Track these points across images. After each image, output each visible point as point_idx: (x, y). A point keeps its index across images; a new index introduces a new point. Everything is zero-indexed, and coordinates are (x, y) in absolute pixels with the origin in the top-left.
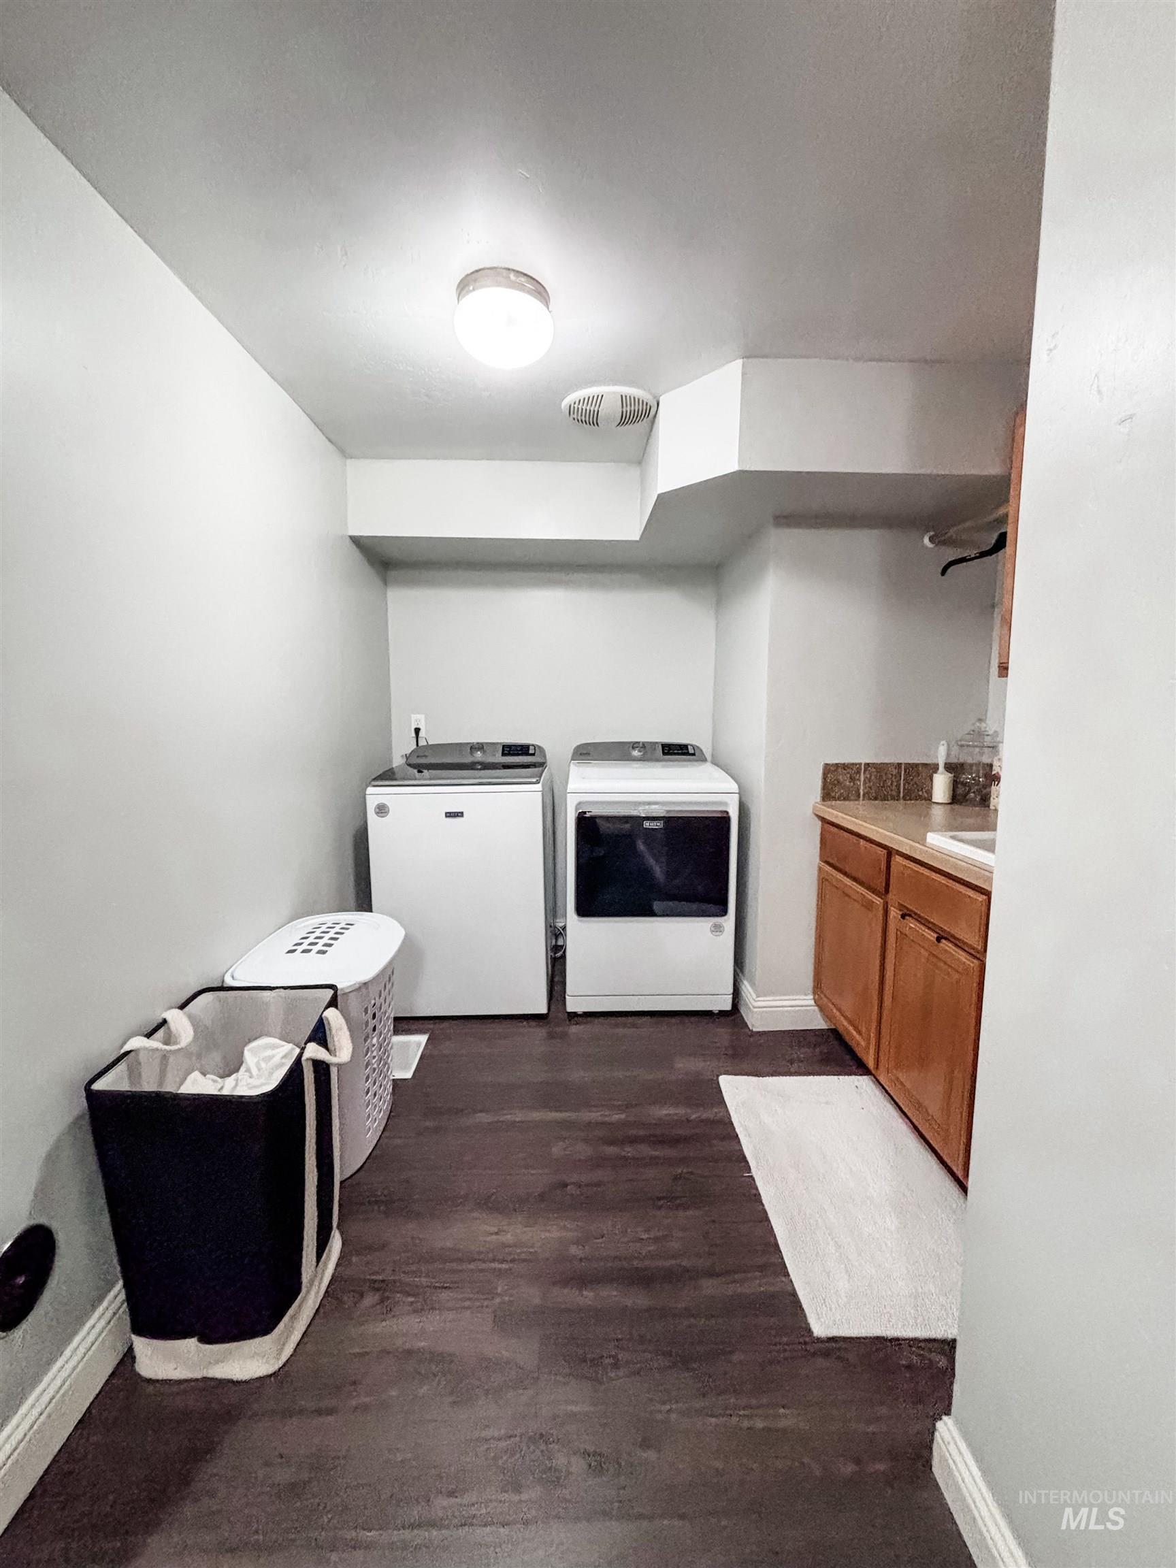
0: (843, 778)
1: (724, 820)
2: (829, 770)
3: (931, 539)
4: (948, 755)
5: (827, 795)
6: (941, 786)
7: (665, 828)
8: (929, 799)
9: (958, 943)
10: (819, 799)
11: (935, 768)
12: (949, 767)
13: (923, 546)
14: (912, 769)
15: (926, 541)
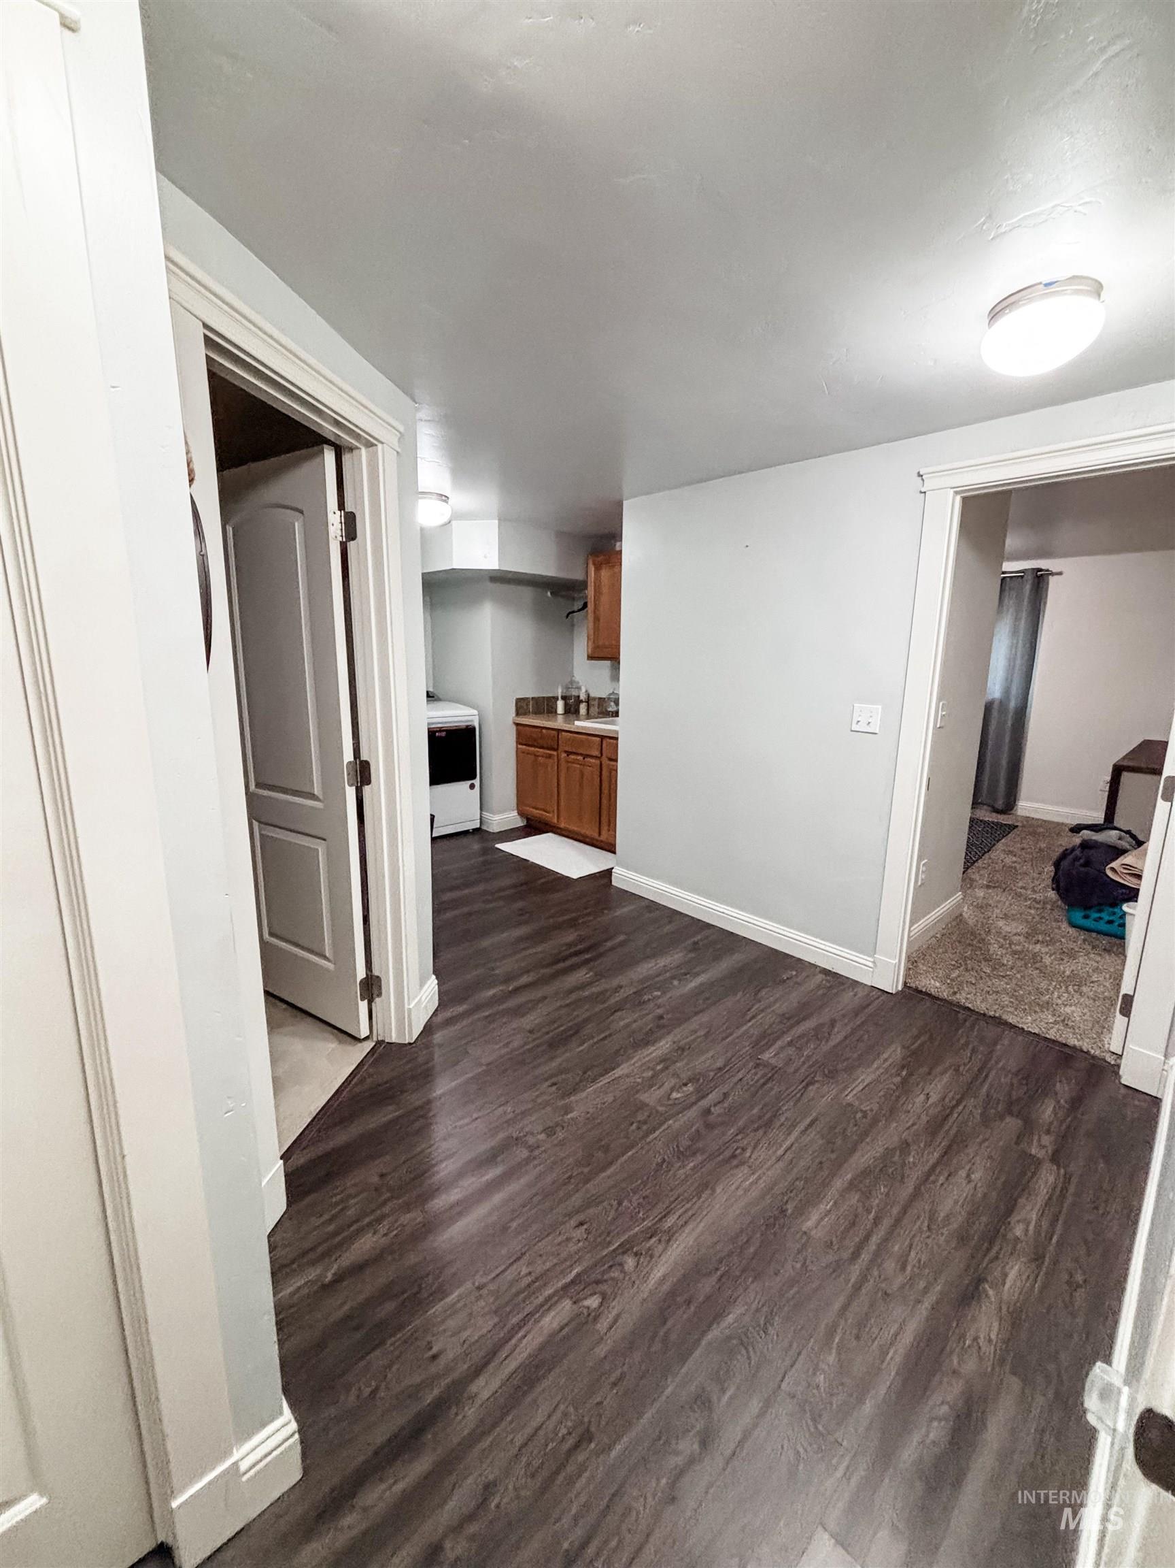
0: (524, 705)
1: (474, 729)
2: (519, 701)
3: (551, 594)
4: (562, 692)
5: (518, 714)
6: (560, 706)
7: (446, 735)
8: (556, 712)
9: (592, 757)
10: (514, 715)
11: (557, 699)
12: (564, 698)
13: (548, 597)
14: (549, 699)
15: (549, 594)
